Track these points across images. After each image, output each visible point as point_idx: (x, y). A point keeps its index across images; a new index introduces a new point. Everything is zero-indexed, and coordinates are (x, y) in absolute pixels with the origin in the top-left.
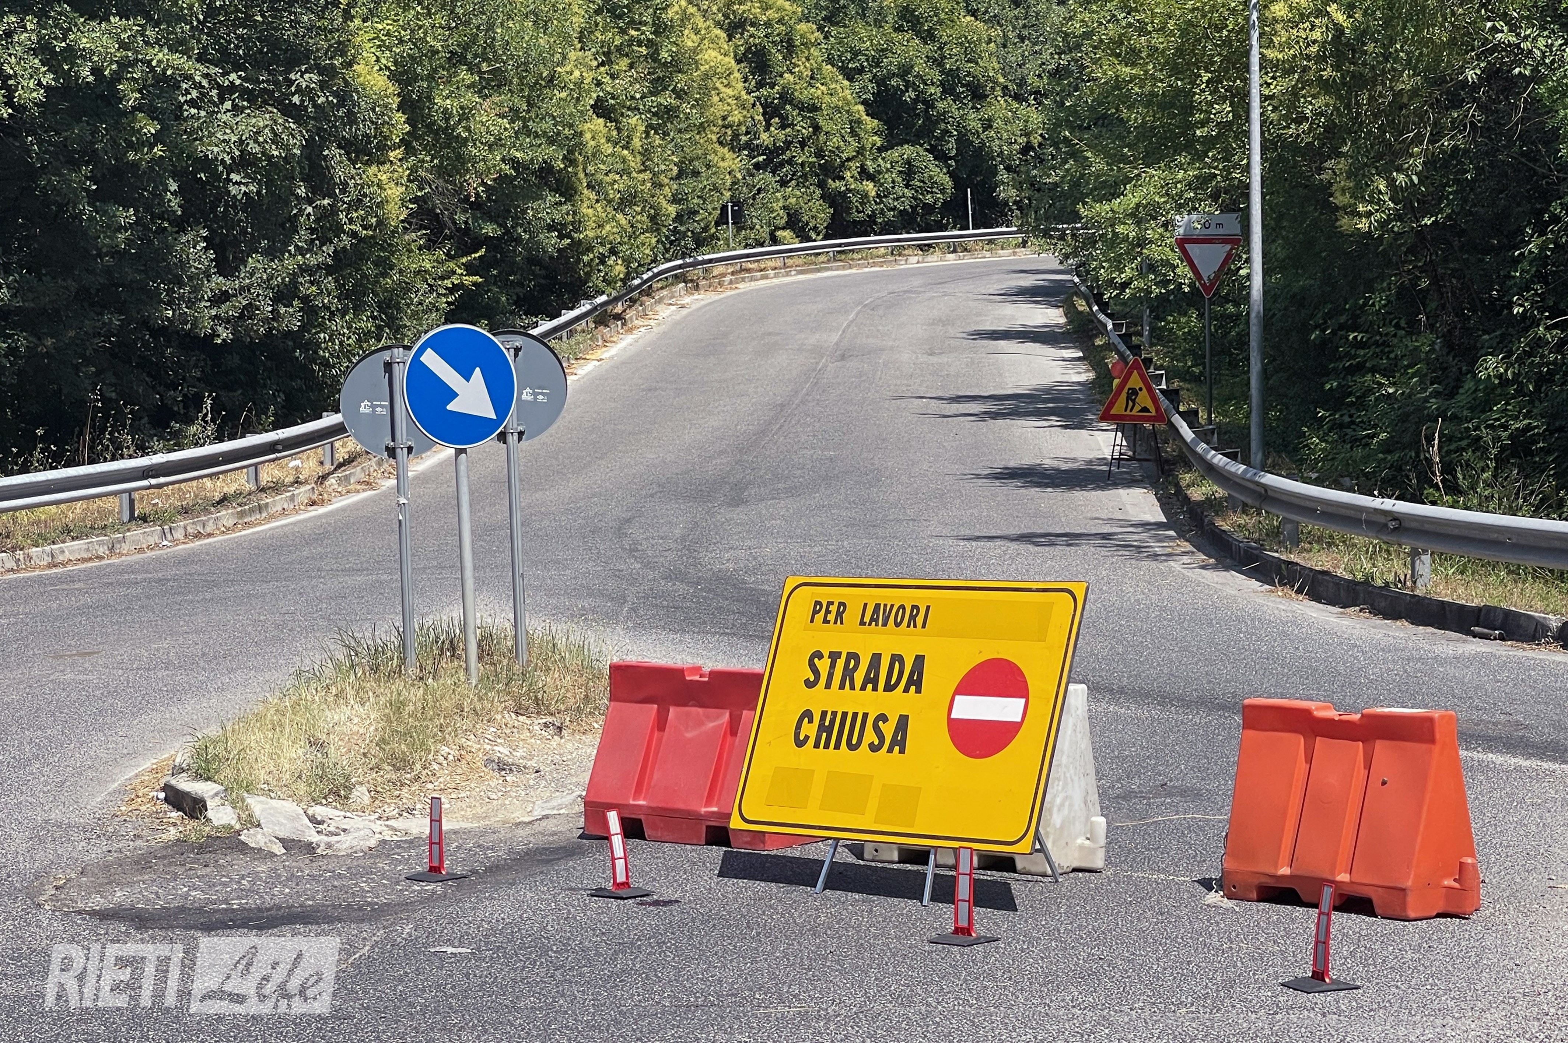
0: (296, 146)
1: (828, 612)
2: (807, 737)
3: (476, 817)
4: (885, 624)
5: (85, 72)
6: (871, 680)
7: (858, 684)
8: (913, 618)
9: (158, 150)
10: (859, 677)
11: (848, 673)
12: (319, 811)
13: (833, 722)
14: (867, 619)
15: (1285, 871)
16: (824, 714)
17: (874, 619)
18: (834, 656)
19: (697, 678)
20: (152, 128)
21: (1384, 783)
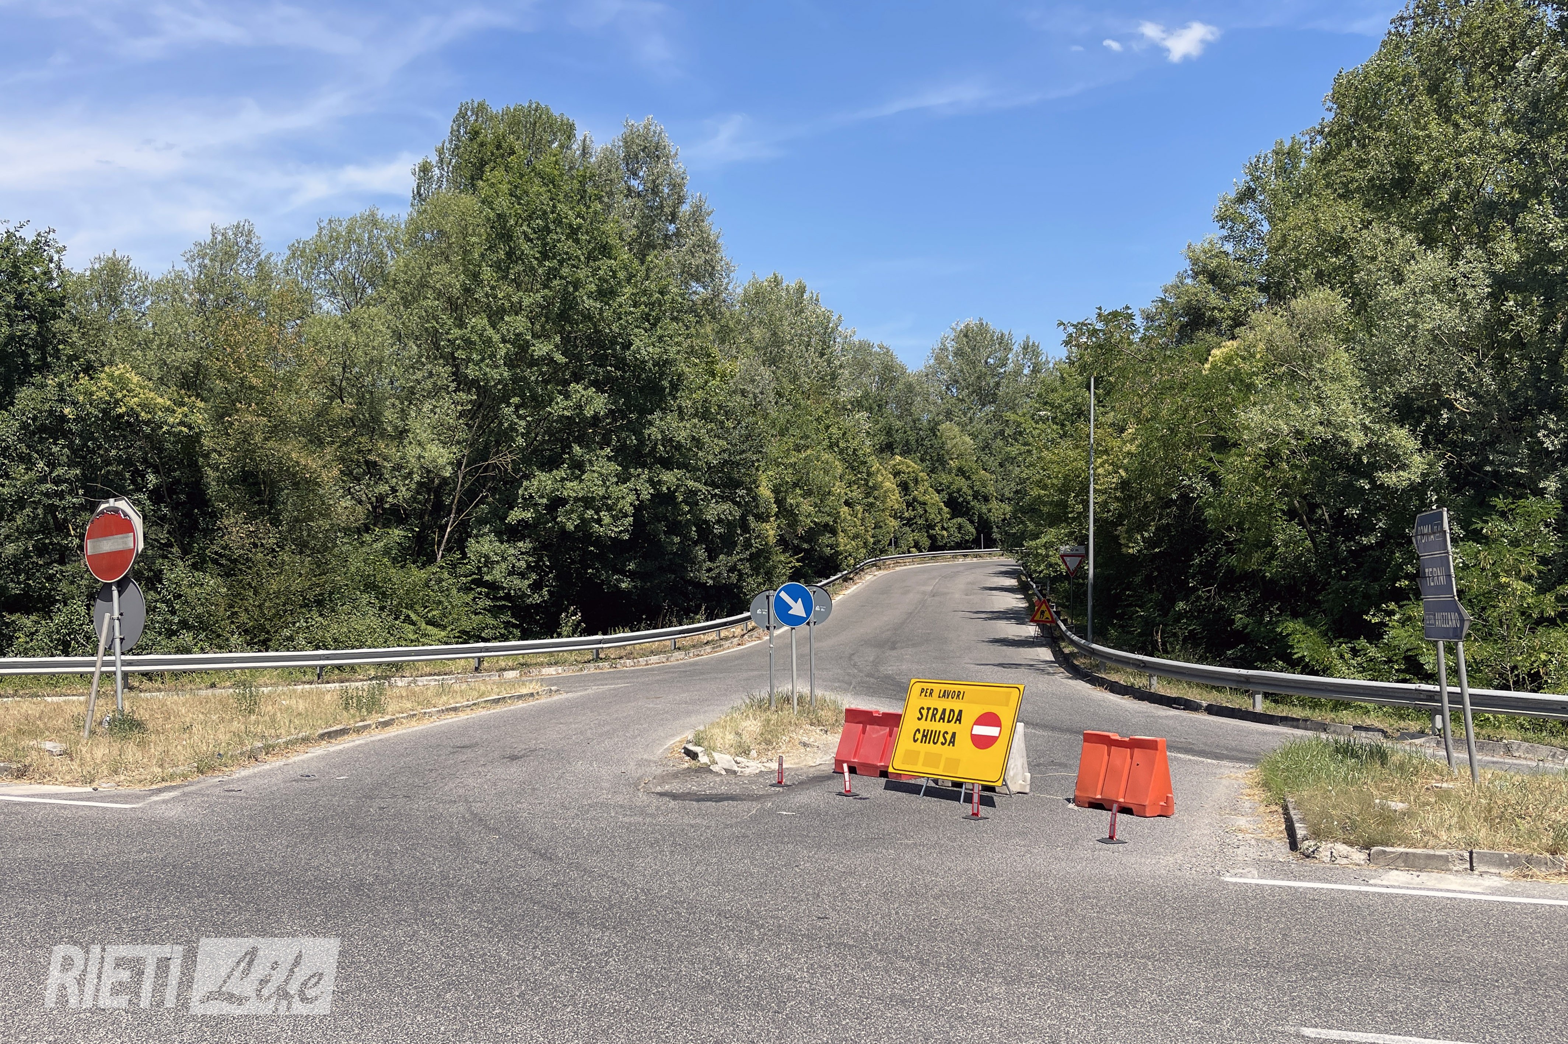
0: (738, 514)
1: (926, 692)
2: (918, 739)
3: (795, 763)
4: (947, 698)
5: (664, 489)
6: (942, 718)
7: (937, 719)
8: (958, 696)
9: (688, 516)
10: (938, 717)
11: (934, 715)
12: (738, 759)
13: (927, 733)
14: (941, 695)
15: (1099, 797)
16: (924, 730)
17: (943, 695)
18: (929, 709)
19: (877, 715)
20: (687, 509)
21: (1138, 765)
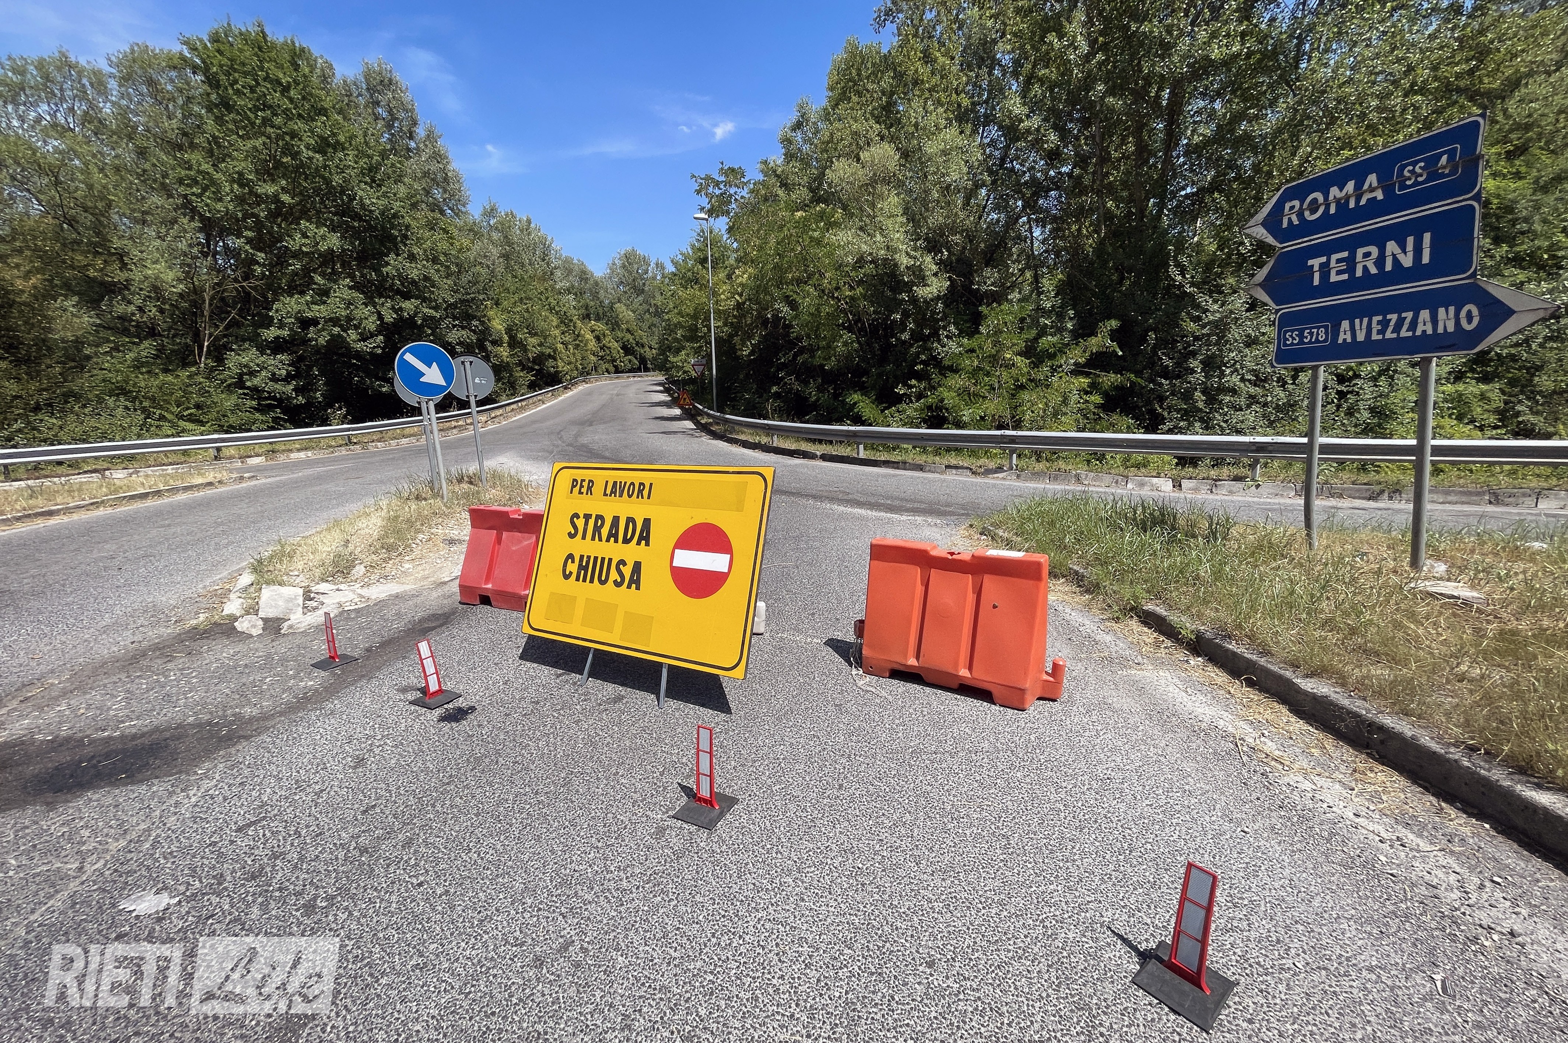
1: (581, 486)
2: (571, 573)
3: (421, 580)
4: (621, 496)
7: (604, 537)
8: (640, 492)
10: (605, 531)
11: (597, 529)
13: (588, 563)
14: (608, 492)
15: (912, 661)
16: (582, 557)
17: (613, 492)
18: (587, 517)
19: (516, 516)
21: (995, 607)
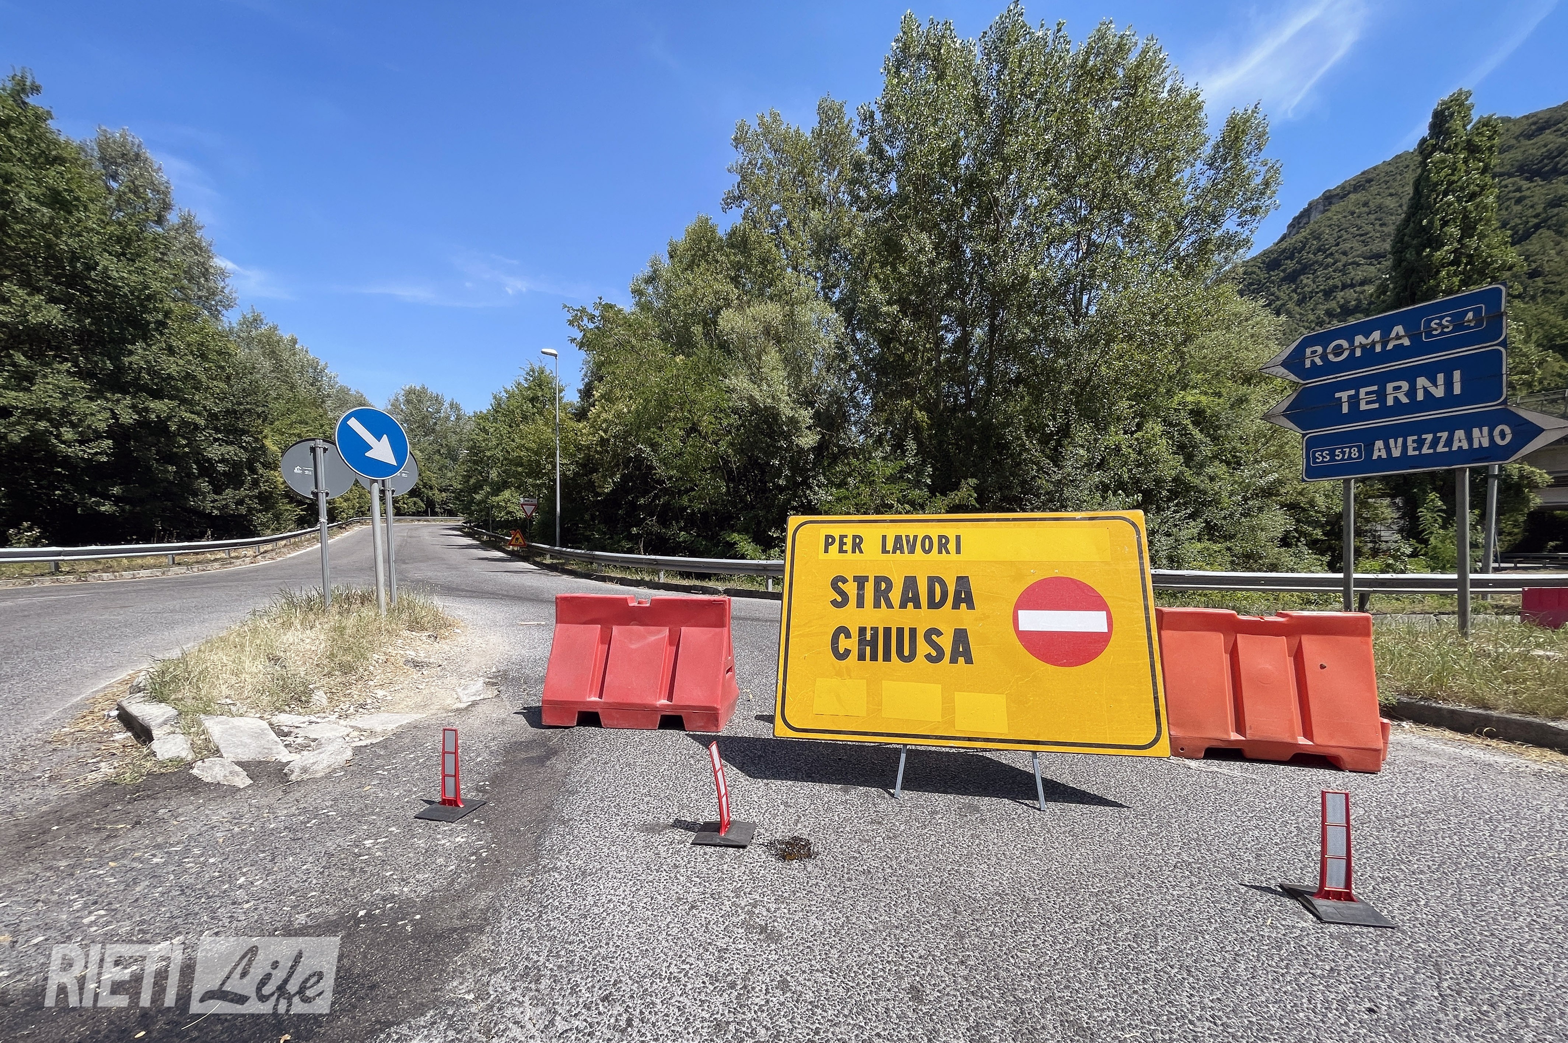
1: (843, 543)
2: (847, 652)
4: (911, 552)
6: (911, 600)
7: (896, 603)
8: (942, 546)
10: (895, 596)
11: (881, 594)
12: (284, 719)
13: (874, 637)
14: (890, 548)
15: (1235, 736)
16: (862, 631)
17: (898, 549)
18: (861, 581)
19: (638, 605)
21: (1322, 667)
